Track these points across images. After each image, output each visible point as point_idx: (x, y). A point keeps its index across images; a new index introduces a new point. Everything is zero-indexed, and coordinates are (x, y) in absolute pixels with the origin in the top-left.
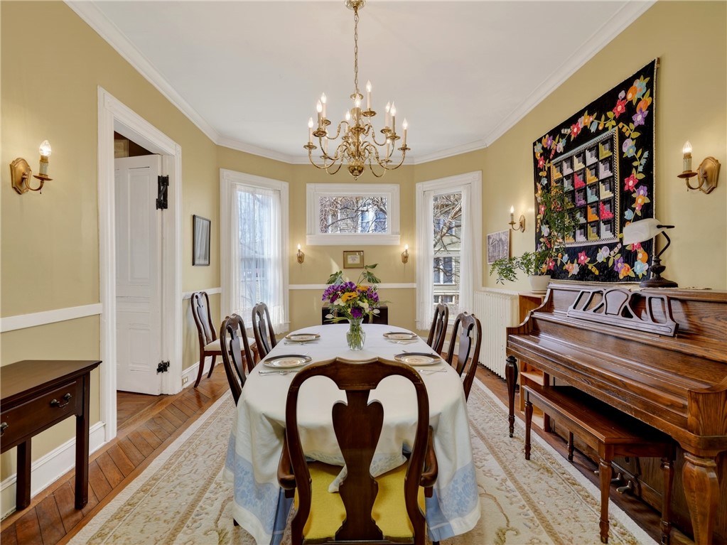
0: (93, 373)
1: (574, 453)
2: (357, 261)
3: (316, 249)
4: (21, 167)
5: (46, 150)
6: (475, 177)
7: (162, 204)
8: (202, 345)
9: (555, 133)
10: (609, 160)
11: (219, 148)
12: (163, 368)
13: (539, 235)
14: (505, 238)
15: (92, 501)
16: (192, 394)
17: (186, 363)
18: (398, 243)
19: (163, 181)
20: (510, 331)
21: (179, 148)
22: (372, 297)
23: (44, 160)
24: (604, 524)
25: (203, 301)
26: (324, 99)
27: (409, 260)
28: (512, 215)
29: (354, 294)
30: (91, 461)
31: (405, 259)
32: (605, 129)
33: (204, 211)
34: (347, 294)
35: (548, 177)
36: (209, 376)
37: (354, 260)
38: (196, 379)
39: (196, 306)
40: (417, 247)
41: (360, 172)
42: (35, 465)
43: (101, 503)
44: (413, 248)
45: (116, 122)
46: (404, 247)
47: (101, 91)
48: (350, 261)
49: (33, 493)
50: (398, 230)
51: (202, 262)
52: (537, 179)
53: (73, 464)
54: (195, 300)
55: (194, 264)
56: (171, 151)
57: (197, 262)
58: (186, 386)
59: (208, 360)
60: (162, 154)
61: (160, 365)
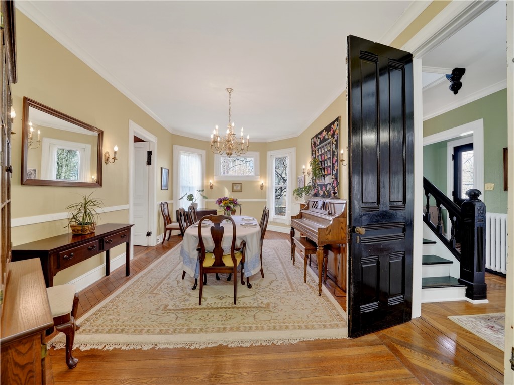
0: (132, 229)
1: (312, 262)
2: (239, 188)
3: (219, 182)
4: (107, 155)
5: (116, 148)
6: (293, 150)
7: (149, 163)
8: (165, 226)
9: (317, 136)
10: (329, 150)
11: (173, 135)
12: (149, 234)
13: (312, 178)
14: (303, 179)
15: (131, 274)
16: (161, 246)
17: (159, 233)
18: (259, 180)
19: (150, 153)
20: (292, 217)
21: (156, 138)
22: (234, 202)
23: (115, 152)
24: (320, 290)
25: (166, 206)
26: (217, 127)
27: (264, 188)
28: (304, 169)
29: (227, 202)
30: (131, 261)
31: (262, 187)
32: (329, 138)
33: (166, 165)
34: (225, 201)
35: (315, 154)
36: (168, 240)
37: (237, 187)
38: (162, 241)
39: (163, 208)
40: (267, 182)
41: (231, 155)
42: (111, 261)
43: (134, 275)
44: (266, 183)
45: (134, 132)
46: (261, 181)
47: (130, 121)
48: (235, 188)
49: (111, 271)
50: (259, 173)
51: (164, 188)
52: (312, 154)
53: (125, 262)
54: (162, 205)
55: (161, 189)
56: (153, 140)
57: (163, 188)
58: (158, 243)
59: (168, 232)
60: (149, 141)
61: (148, 233)
